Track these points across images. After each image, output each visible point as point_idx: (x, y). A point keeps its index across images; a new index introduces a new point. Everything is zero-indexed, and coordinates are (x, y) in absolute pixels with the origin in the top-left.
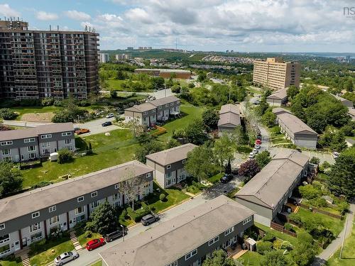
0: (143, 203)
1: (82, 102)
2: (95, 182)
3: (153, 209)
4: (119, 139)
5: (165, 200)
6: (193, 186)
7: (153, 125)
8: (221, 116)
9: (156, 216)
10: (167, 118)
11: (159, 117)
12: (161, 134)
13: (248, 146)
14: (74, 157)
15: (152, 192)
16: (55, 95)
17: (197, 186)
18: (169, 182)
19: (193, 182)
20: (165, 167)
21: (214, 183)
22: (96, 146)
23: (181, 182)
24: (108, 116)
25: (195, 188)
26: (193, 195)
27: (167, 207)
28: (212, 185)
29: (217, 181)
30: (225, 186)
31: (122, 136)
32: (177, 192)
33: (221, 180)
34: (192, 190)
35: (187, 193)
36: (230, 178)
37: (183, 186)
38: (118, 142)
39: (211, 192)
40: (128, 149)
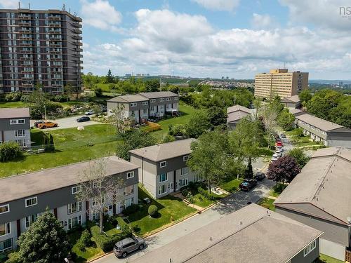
0: (120, 220)
1: (56, 98)
2: (36, 182)
3: (137, 230)
4: (96, 134)
5: (156, 215)
6: (199, 195)
7: (143, 121)
8: (229, 115)
9: (141, 241)
10: (162, 115)
11: (152, 113)
12: (154, 131)
13: (267, 149)
14: (25, 154)
15: (136, 202)
16: (24, 89)
17: (206, 196)
18: (164, 189)
19: (200, 189)
20: (157, 163)
21: (230, 191)
22: (62, 142)
23: (181, 189)
24: (87, 113)
25: (203, 197)
26: (200, 208)
27: (159, 225)
28: (227, 193)
29: (234, 189)
30: (248, 195)
31: (100, 131)
32: (175, 204)
33: (241, 186)
34: (198, 200)
35: (191, 205)
36: (253, 185)
37: (185, 195)
38: (94, 138)
39: (228, 204)
40: (106, 146)
